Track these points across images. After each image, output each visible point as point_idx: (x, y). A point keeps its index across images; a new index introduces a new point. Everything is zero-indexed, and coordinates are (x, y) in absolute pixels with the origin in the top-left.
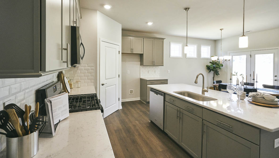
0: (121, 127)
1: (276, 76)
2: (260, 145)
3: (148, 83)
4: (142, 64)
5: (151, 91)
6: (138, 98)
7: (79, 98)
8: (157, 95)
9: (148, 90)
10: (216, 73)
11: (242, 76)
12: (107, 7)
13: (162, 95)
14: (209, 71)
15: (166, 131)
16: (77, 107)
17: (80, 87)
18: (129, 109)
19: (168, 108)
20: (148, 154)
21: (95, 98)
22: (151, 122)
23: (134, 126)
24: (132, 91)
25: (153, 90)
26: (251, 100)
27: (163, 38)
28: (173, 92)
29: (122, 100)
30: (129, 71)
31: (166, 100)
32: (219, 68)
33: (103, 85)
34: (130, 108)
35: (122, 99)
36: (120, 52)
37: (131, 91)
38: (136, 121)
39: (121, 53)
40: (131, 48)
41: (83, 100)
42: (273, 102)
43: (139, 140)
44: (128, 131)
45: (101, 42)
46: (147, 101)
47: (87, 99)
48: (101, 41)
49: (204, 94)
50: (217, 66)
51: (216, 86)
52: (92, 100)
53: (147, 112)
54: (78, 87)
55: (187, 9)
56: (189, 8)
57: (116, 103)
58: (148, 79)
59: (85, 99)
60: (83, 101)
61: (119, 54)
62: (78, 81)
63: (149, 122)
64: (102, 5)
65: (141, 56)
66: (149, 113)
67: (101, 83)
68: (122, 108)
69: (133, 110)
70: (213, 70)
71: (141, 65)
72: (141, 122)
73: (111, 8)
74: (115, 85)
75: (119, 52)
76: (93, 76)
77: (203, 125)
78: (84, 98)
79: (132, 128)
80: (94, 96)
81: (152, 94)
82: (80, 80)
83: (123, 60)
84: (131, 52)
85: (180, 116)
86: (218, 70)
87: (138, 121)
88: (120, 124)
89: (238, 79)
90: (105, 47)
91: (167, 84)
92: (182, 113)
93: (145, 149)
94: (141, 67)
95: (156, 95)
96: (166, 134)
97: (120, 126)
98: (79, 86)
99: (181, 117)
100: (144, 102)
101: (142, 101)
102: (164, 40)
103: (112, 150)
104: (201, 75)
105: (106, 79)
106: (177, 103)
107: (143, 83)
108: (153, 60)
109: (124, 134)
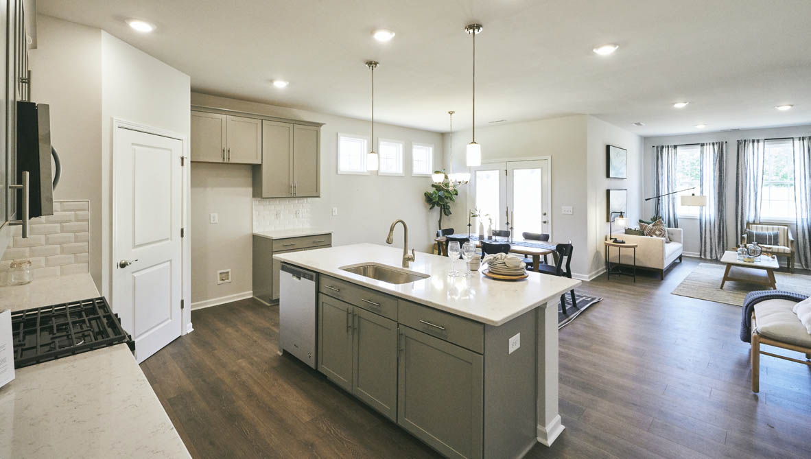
0: (191, 387)
1: (545, 214)
2: (483, 355)
3: (276, 246)
4: (257, 193)
5: (282, 269)
6: (248, 292)
7: (36, 318)
8: (300, 279)
9: (277, 266)
10: (446, 210)
11: (488, 217)
12: (141, 27)
13: (311, 279)
14: (431, 205)
15: (323, 368)
16: (39, 347)
17: (29, 283)
18: (217, 330)
19: (327, 310)
20: (273, 437)
21: (101, 313)
22: (282, 355)
23: (234, 374)
24: (228, 272)
25: (289, 266)
26: (488, 271)
27: (318, 124)
28: (340, 268)
29: (192, 307)
30: (216, 215)
31: (323, 290)
32: (451, 199)
33: (123, 266)
34: (221, 325)
35: (192, 302)
36: (185, 159)
37: (224, 275)
38: (240, 361)
39: (187, 162)
40: (224, 146)
41: (54, 322)
42: (516, 270)
43: (247, 410)
44: (214, 391)
45: (117, 130)
46: (274, 299)
47: (70, 320)
48: (115, 126)
49: (408, 267)
50: (446, 194)
51: (442, 243)
52: (90, 320)
53: (273, 328)
54: (21, 284)
55: (371, 64)
56: (376, 64)
57: (171, 319)
58: (275, 237)
59: (62, 321)
60: (57, 326)
61: (182, 164)
62: (20, 264)
63: (277, 355)
64: (123, 19)
65: (255, 170)
66: (277, 331)
67: (117, 260)
68: (193, 330)
69: (230, 330)
70: (438, 204)
71: (254, 196)
72: (255, 359)
73: (155, 32)
74: (169, 263)
75: (182, 159)
76: (83, 241)
77: (400, 335)
78: (57, 317)
79: (228, 380)
80: (97, 306)
81: (285, 278)
82: (28, 259)
83: (195, 183)
84: (224, 159)
85: (354, 324)
86: (448, 204)
87: (244, 358)
88: (189, 377)
89: (481, 223)
90: (132, 144)
91: (329, 245)
92: (359, 317)
93: (265, 428)
94: (256, 202)
95: (297, 280)
96: (322, 377)
97: (188, 385)
98: (27, 279)
99: (356, 326)
100: (265, 300)
101: (259, 299)
102: (322, 128)
103: (174, 429)
104: (400, 223)
105: (135, 246)
106: (348, 295)
107: (261, 247)
108: (291, 183)
109: (203, 404)
